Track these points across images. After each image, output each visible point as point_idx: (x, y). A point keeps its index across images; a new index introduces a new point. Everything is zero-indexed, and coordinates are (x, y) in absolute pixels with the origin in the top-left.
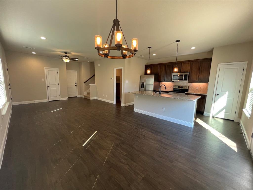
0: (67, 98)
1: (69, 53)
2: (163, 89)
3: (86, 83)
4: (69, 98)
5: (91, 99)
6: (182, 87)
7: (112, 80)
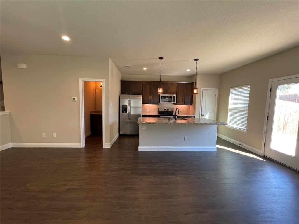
2: (145, 113)
6: (168, 110)
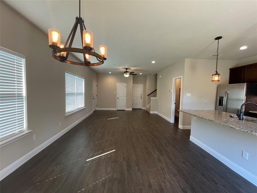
0: (131, 109)
1: (129, 69)
3: (149, 96)
4: (133, 109)
5: (151, 112)
7: (171, 92)
